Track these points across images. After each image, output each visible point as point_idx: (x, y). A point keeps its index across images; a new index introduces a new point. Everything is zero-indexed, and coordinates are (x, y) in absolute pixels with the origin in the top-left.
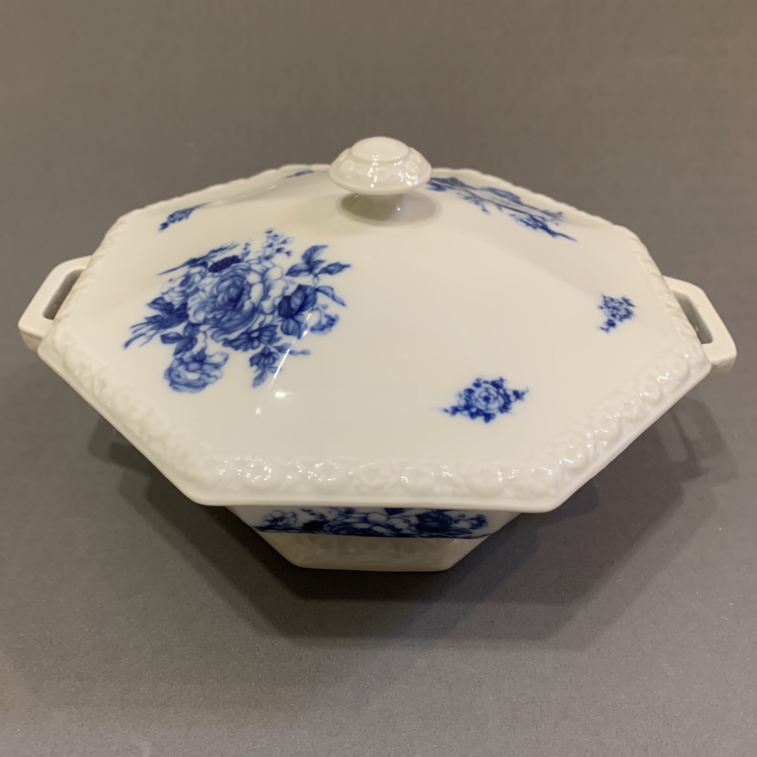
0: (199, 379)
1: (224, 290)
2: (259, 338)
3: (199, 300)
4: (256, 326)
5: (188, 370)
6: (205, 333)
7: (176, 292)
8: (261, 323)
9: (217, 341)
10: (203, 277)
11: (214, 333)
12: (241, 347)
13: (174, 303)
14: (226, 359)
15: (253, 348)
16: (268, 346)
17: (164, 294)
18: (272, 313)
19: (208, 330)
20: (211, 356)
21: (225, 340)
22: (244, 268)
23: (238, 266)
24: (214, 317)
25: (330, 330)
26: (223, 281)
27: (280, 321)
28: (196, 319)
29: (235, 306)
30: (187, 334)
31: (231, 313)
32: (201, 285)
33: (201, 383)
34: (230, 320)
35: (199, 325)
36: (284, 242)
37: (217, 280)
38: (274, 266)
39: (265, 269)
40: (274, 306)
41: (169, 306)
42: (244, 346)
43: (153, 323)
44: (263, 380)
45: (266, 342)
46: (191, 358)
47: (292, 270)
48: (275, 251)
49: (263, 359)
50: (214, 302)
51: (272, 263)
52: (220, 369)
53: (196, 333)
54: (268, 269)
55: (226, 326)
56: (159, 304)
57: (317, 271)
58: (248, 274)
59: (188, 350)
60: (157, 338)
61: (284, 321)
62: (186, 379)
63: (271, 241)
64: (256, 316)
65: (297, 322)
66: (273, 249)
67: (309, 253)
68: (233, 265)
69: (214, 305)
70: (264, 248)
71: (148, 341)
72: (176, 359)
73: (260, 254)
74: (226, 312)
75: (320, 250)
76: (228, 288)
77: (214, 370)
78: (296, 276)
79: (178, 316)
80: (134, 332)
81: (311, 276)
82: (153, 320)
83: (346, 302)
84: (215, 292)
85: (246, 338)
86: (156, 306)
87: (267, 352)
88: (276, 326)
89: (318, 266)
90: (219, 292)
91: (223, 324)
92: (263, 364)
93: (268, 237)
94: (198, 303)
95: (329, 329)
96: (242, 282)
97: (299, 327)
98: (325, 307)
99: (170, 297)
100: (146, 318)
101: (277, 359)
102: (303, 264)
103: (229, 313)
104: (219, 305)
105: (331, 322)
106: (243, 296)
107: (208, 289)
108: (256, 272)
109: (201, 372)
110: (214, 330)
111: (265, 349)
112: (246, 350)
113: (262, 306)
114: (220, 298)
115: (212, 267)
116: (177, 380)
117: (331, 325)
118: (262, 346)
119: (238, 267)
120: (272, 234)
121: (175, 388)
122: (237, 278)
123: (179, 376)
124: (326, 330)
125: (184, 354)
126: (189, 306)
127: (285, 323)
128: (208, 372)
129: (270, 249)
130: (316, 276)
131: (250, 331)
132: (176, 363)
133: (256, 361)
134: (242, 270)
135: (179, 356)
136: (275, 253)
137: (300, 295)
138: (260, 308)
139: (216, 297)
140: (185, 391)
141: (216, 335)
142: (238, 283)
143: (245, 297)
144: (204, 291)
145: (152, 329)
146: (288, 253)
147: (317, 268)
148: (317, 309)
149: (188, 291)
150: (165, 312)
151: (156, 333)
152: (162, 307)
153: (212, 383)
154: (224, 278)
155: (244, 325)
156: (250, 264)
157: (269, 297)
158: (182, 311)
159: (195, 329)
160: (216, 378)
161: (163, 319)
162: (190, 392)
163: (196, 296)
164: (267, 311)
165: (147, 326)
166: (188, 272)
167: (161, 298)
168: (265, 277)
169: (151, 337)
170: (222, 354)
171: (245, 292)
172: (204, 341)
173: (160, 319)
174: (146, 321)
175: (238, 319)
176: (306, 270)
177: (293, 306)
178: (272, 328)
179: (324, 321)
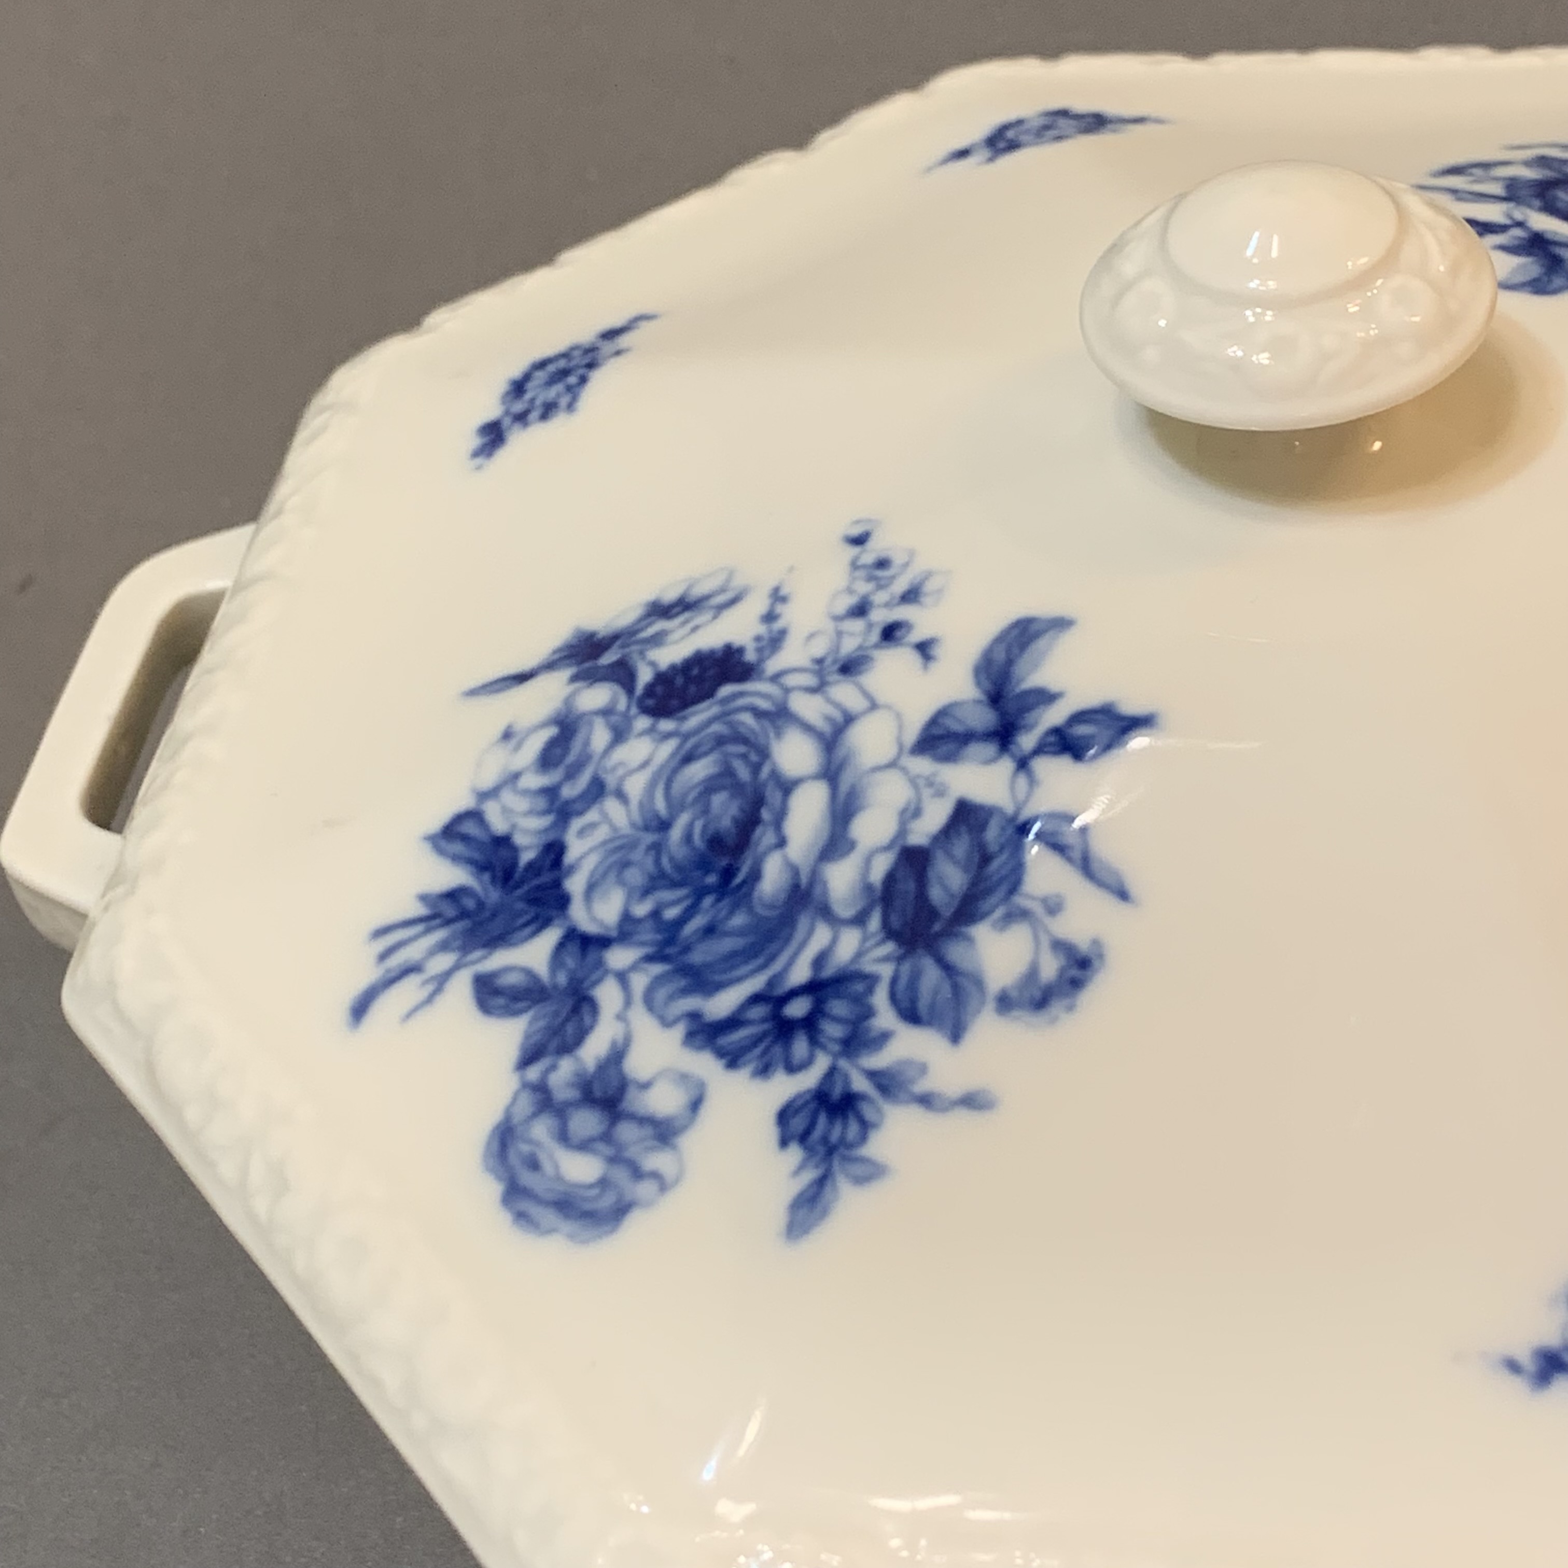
0: (603, 1183)
1: (690, 798)
2: (810, 1024)
3: (602, 833)
4: (800, 974)
5: (564, 1137)
6: (622, 978)
7: (526, 792)
8: (819, 961)
9: (666, 1023)
10: (619, 735)
11: (657, 982)
12: (749, 1056)
13: (519, 840)
14: (696, 1105)
15: (792, 1068)
16: (843, 1063)
17: (484, 795)
18: (860, 920)
19: (634, 967)
20: (646, 1086)
21: (694, 1016)
22: (764, 704)
23: (741, 694)
24: (655, 914)
25: (1070, 1008)
26: (688, 759)
27: (886, 959)
28: (594, 919)
29: (728, 873)
30: (562, 979)
31: (718, 900)
32: (614, 769)
33: (607, 1201)
34: (710, 931)
35: (604, 942)
36: (911, 596)
37: (667, 749)
38: (874, 706)
39: (838, 716)
40: (868, 888)
41: (504, 853)
42: (758, 1051)
43: (448, 922)
44: (825, 1213)
45: (836, 1048)
46: (573, 1085)
47: (936, 731)
48: (875, 636)
49: (822, 1120)
50: (657, 848)
51: (866, 695)
52: (674, 1147)
53: (594, 977)
54: (849, 719)
55: (697, 957)
56: (465, 838)
57: (1027, 741)
58: (779, 735)
59: (569, 1047)
60: (462, 986)
61: (900, 960)
62: (559, 1178)
63: (863, 588)
64: (803, 922)
65: (948, 969)
66: (870, 626)
67: (1000, 656)
68: (726, 690)
69: (657, 862)
70: (838, 619)
71: (430, 1000)
72: (525, 1085)
73: (819, 648)
74: (700, 894)
75: (1041, 643)
76: (709, 787)
77: (652, 1149)
78: (950, 758)
79: (533, 900)
80: (384, 956)
81: (1006, 765)
82: (450, 911)
83: (1134, 886)
84: (660, 805)
85: (764, 1020)
86: (458, 847)
87: (837, 1092)
88: (871, 980)
89: (1030, 717)
90: (676, 807)
91: (687, 949)
92: (825, 1140)
93: (855, 565)
94: (604, 843)
95: (1066, 1002)
96: (756, 769)
97: (957, 990)
98: (1053, 907)
99: (506, 811)
100: (424, 898)
101: (875, 1126)
102: (978, 702)
103: (708, 901)
104: (671, 859)
105: (1074, 972)
106: (759, 831)
107: (635, 786)
108: (808, 728)
109: (608, 1151)
110: (657, 969)
111: (831, 1072)
112: (764, 1071)
113: (825, 884)
114: (676, 833)
115: (650, 690)
116: (527, 1178)
117: (1076, 984)
118: (822, 1063)
119: (741, 702)
120: (868, 556)
121: (521, 1217)
122: (741, 749)
123: (534, 1164)
124: (1057, 1007)
125: (553, 1067)
126: (570, 856)
127: (906, 968)
128: (632, 1152)
129: (857, 625)
130: (1023, 764)
131: (780, 991)
132: (525, 1105)
133: (798, 1123)
134: (759, 714)
135: (534, 1073)
136: (876, 646)
137: (961, 846)
138: (817, 891)
139: (664, 826)
140: (551, 1231)
141: (661, 994)
142: (743, 773)
143: (764, 837)
144: (621, 795)
145: (443, 947)
146: (924, 649)
147: (1029, 728)
148: (1024, 915)
149: (569, 791)
150: (486, 877)
151: (456, 968)
152: (476, 856)
153: (648, 1204)
154: (689, 744)
155: (760, 961)
156: (787, 691)
157: (852, 845)
158: (546, 878)
159: (592, 956)
160: (663, 1184)
161: (481, 905)
162: (571, 1237)
163: (592, 815)
164: (844, 911)
165: (428, 931)
166: (568, 701)
167: (474, 815)
168: (840, 752)
169: (442, 980)
170: (684, 1078)
171: (766, 814)
172: (621, 1017)
173: (470, 903)
174: (421, 910)
175: (740, 932)
176: (988, 736)
177: (936, 894)
178: (859, 987)
179: (1050, 967)
